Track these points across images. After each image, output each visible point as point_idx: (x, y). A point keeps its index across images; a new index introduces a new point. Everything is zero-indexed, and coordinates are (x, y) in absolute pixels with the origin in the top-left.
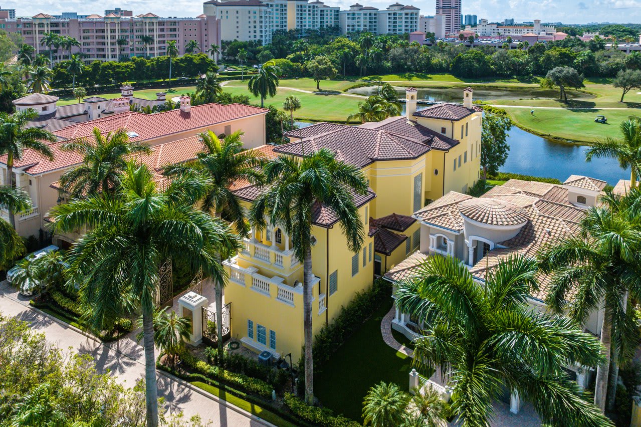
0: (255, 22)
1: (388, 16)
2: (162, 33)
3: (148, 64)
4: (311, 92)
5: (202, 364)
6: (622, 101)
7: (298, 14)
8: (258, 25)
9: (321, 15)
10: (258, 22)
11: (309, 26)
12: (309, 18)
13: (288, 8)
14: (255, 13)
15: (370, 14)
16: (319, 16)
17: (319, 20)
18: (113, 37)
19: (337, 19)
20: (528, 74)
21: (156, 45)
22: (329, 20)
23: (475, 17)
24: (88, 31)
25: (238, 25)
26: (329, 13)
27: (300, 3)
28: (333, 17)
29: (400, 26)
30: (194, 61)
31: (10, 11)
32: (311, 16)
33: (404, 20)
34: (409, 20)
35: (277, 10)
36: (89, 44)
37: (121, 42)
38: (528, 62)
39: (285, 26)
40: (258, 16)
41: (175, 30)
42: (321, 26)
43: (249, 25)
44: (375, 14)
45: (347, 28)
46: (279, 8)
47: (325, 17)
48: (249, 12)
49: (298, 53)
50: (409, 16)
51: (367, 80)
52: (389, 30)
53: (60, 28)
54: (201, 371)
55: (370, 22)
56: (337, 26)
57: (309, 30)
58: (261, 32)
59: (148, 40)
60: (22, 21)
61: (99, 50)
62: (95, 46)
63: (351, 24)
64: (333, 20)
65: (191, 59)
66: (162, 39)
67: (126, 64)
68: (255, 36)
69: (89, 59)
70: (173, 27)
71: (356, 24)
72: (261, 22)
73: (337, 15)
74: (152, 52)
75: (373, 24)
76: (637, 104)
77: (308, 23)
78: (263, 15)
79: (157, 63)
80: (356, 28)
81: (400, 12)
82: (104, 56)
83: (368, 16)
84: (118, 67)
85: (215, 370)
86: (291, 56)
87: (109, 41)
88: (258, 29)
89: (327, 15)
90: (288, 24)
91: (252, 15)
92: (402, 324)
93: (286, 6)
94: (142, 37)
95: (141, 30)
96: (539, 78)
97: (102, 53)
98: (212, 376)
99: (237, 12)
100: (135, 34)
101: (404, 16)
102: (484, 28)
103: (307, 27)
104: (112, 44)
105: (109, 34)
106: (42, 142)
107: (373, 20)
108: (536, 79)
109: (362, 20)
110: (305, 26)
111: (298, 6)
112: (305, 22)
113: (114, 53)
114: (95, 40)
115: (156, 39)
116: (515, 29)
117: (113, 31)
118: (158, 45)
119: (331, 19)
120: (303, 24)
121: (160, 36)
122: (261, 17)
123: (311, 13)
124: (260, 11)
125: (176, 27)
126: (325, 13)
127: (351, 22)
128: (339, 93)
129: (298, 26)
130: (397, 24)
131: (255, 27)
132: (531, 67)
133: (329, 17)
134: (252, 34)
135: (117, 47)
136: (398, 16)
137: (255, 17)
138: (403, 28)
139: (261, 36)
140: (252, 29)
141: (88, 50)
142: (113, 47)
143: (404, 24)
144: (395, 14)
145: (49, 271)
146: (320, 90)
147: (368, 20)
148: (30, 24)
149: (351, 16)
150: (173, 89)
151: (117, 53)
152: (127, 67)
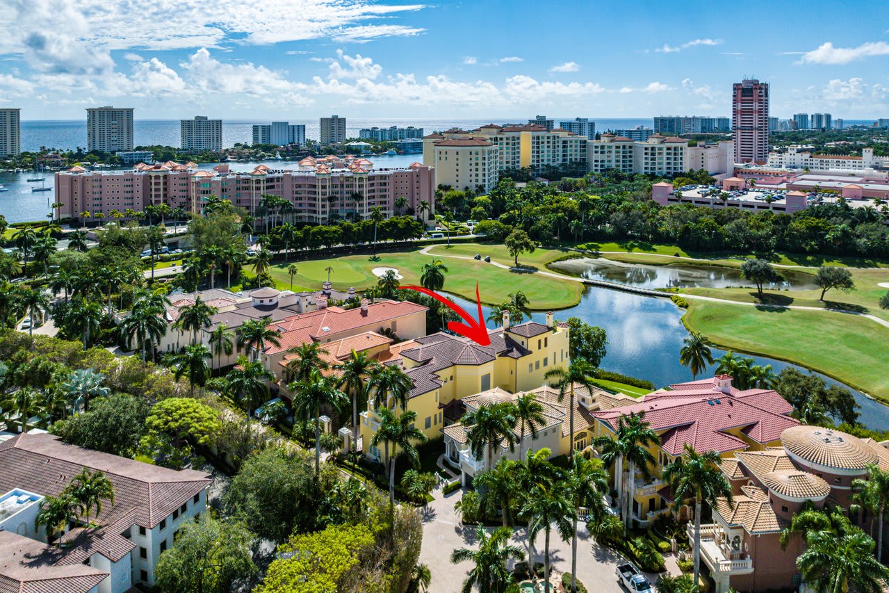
0: (477, 164)
1: (644, 151)
2: (372, 188)
3: (355, 229)
4: (507, 268)
5: (346, 461)
6: (821, 300)
7: (533, 147)
8: (480, 167)
9: (564, 147)
10: (480, 164)
11: (549, 160)
12: (548, 151)
13: (522, 141)
14: (477, 154)
15: (624, 147)
16: (561, 149)
17: (561, 153)
18: (324, 194)
19: (584, 151)
20: (768, 248)
21: (365, 202)
22: (573, 153)
23: (829, 117)
24: (299, 186)
25: (457, 167)
26: (573, 144)
27: (536, 134)
28: (579, 149)
29: (659, 163)
30: (400, 225)
31: (217, 121)
32: (551, 149)
33: (665, 156)
34: (672, 157)
35: (508, 144)
36: (301, 199)
37: (331, 199)
38: (768, 237)
39: (518, 162)
40: (480, 157)
41: (385, 184)
42: (564, 160)
43: (471, 167)
44: (630, 147)
45: (594, 163)
46: (510, 141)
47: (569, 149)
48: (471, 153)
49: (512, 212)
50: (672, 152)
51: (582, 249)
52: (646, 168)
53: (275, 183)
54: (345, 464)
55: (624, 157)
56: (584, 159)
57: (548, 166)
58: (484, 175)
59: (358, 197)
60: (242, 177)
61: (310, 205)
62: (307, 202)
63: (599, 159)
64: (579, 153)
65: (396, 224)
66: (372, 194)
67: (334, 228)
68: (477, 181)
69: (300, 214)
70: (383, 181)
71: (606, 159)
72: (484, 164)
73: (585, 146)
74: (361, 208)
75: (628, 159)
76: (836, 304)
77: (546, 157)
78: (486, 156)
79: (363, 227)
80: (606, 164)
81: (659, 146)
82: (315, 212)
83: (621, 150)
84: (327, 232)
85: (351, 464)
86: (504, 216)
87: (320, 196)
88: (480, 173)
89: (571, 146)
90: (521, 160)
91: (474, 156)
92: (448, 456)
93: (518, 138)
94: (351, 192)
95: (352, 186)
96: (780, 256)
97: (313, 208)
98: (349, 466)
99: (457, 153)
100: (345, 189)
101: (665, 151)
102: (792, 157)
103: (546, 163)
104: (323, 200)
105: (320, 190)
106: (275, 338)
107: (628, 154)
108: (777, 256)
109: (613, 155)
110: (543, 161)
111: (533, 138)
112: (543, 156)
113: (324, 209)
114: (307, 195)
115: (365, 195)
116: (835, 160)
117: (324, 187)
118: (368, 201)
119: (576, 151)
120: (541, 158)
121: (369, 191)
122: (484, 159)
123: (551, 145)
124: (483, 152)
125: (387, 181)
126: (569, 144)
127: (599, 157)
128: (536, 270)
129: (533, 161)
130: (656, 162)
131: (477, 170)
132: (773, 241)
133: (574, 148)
134: (474, 178)
135: (328, 203)
136: (657, 151)
137: (477, 159)
138: (665, 166)
139: (484, 180)
140: (474, 172)
141: (300, 205)
142: (324, 203)
143: (665, 161)
144: (653, 149)
145: (277, 412)
146: (518, 266)
147: (621, 155)
148: (247, 181)
149: (599, 150)
150: (377, 256)
151: (328, 209)
152: (335, 232)
